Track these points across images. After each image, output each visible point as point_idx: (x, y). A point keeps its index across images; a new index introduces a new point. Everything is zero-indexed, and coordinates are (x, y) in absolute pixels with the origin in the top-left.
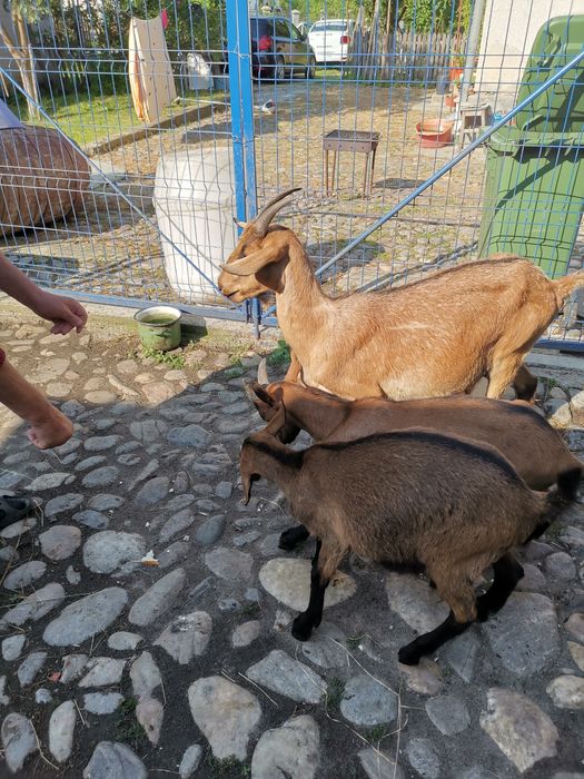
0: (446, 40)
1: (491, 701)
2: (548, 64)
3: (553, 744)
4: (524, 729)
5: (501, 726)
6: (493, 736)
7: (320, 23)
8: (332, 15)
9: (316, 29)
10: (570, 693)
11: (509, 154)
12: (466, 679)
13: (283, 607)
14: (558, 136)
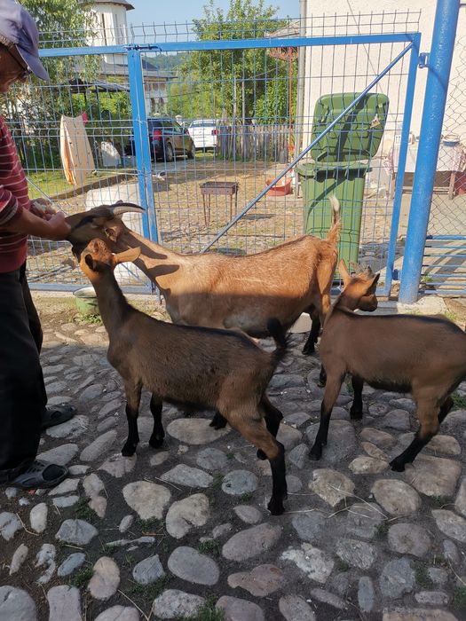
1: (315, 475)
2: (325, 121)
3: (352, 490)
5: (321, 486)
6: (316, 492)
7: (195, 122)
8: (205, 117)
9: (193, 126)
10: (362, 465)
11: (312, 177)
12: (300, 467)
13: (183, 443)
14: (340, 164)
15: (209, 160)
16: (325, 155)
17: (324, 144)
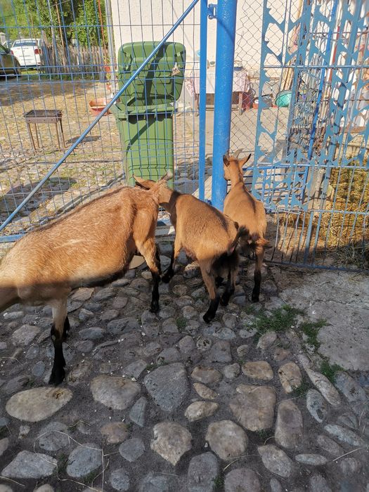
0: (100, 51)
1: (155, 432)
2: (129, 69)
3: (189, 442)
4: (173, 441)
5: (162, 444)
6: (158, 451)
7: (18, 42)
8: (27, 36)
9: (16, 45)
10: (196, 411)
11: (125, 119)
12: (141, 425)
13: (24, 423)
14: (149, 107)
15: (34, 78)
16: (134, 100)
17: (132, 90)
